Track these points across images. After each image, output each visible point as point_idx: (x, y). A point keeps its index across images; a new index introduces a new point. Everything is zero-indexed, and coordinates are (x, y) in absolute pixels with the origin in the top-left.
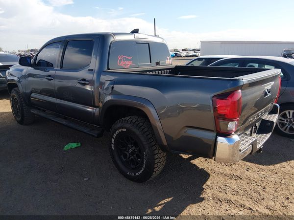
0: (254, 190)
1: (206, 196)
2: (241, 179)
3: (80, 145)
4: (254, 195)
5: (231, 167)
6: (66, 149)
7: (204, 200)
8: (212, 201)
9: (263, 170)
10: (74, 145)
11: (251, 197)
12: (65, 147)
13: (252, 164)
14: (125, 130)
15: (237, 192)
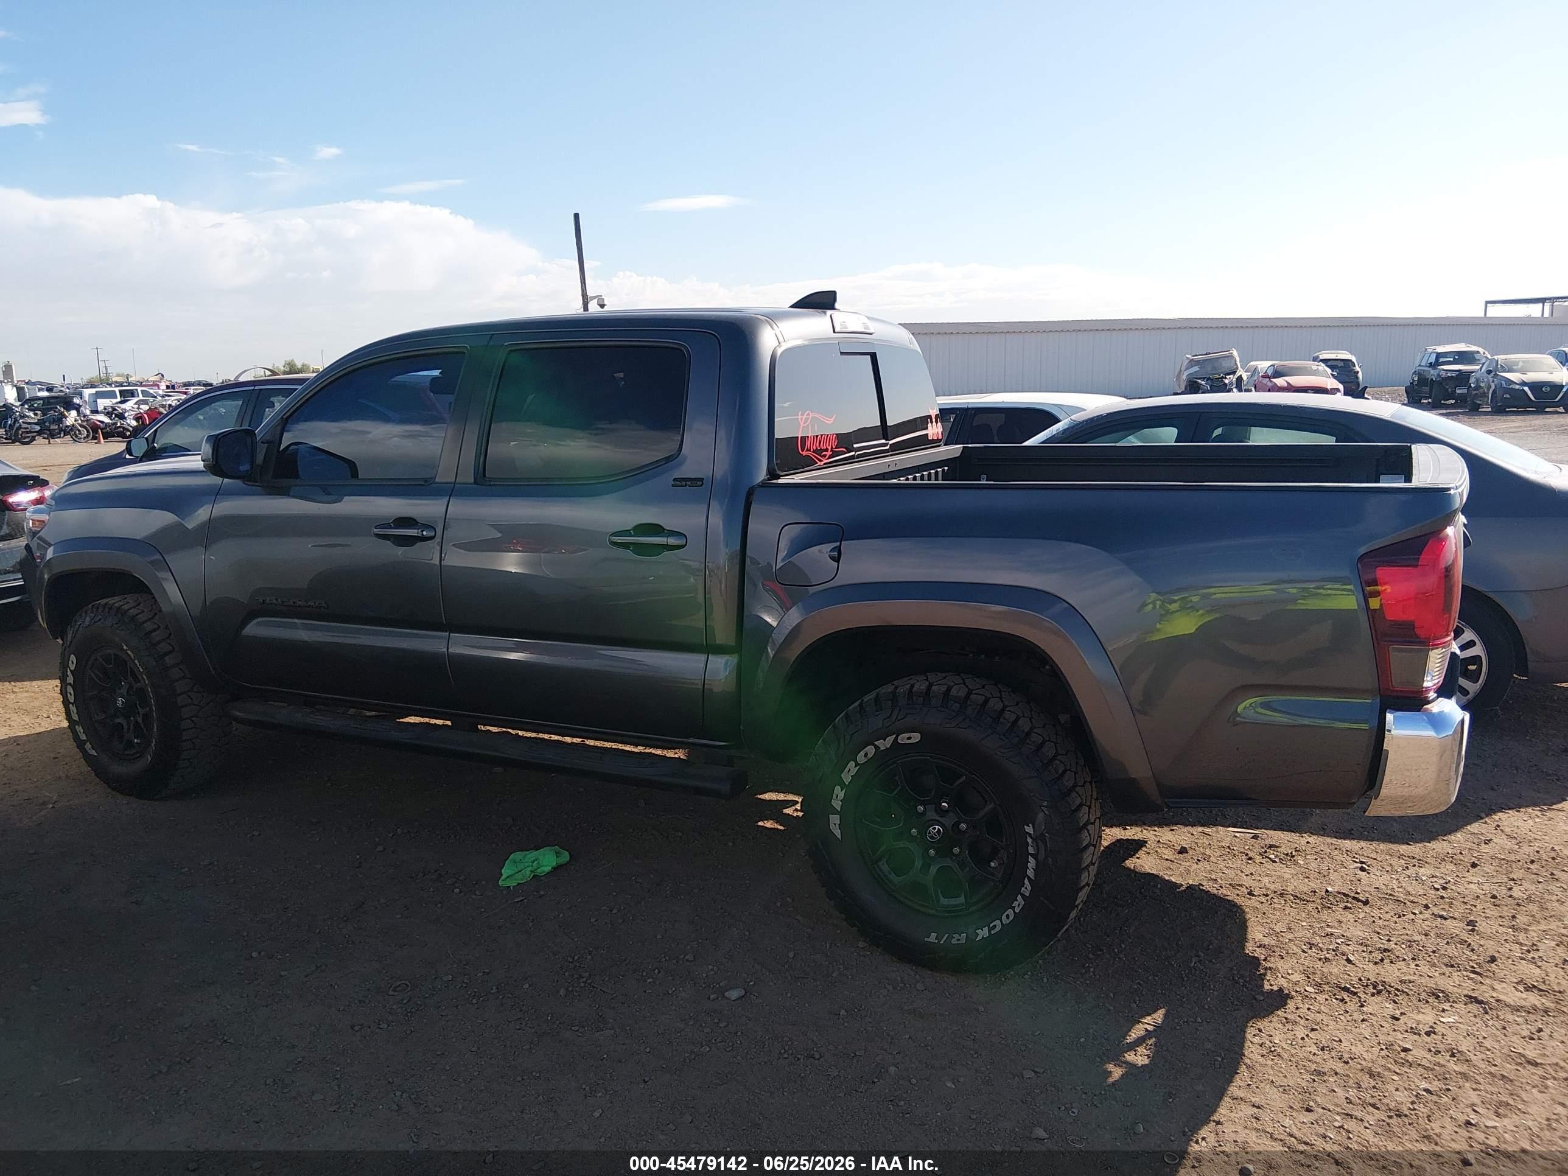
0: (1438, 935)
1: (1283, 982)
2: (1366, 903)
3: (565, 857)
4: (1452, 951)
5: (1296, 864)
6: (512, 883)
7: (1289, 996)
8: (1321, 998)
9: (1421, 862)
10: (547, 860)
11: (1446, 960)
12: (506, 871)
13: (1363, 844)
14: (916, 737)
15: (1385, 950)
